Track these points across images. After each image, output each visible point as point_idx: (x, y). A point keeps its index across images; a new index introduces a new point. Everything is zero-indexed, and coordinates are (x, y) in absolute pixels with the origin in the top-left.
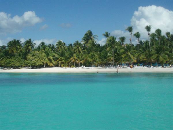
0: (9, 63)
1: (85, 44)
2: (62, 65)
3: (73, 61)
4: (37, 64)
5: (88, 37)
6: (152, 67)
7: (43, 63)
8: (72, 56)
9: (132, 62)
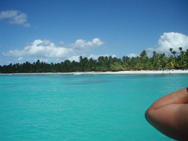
0: (101, 69)
1: (141, 58)
2: (130, 70)
3: (137, 67)
4: (117, 70)
5: (144, 53)
6: (184, 70)
7: (120, 69)
8: (136, 65)
9: (172, 67)
